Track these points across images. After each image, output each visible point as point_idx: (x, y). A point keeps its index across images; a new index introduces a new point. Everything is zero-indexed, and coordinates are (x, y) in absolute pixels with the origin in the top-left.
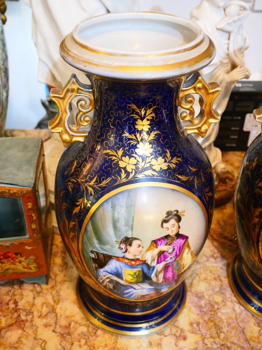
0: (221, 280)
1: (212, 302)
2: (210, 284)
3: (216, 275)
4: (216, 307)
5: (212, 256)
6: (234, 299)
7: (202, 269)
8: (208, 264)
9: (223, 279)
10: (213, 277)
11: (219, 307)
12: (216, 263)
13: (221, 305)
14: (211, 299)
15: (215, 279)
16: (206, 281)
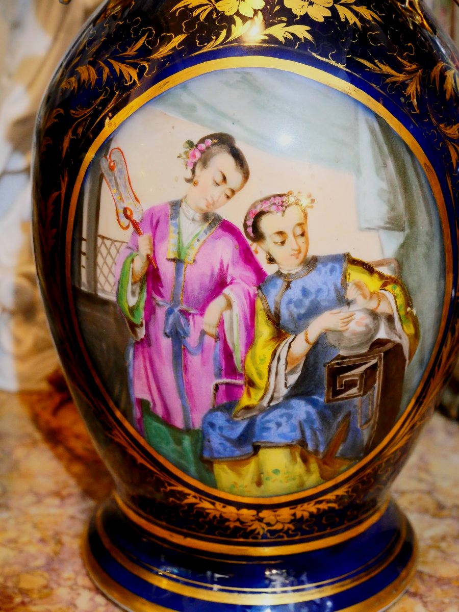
0: (59, 542)
1: (9, 591)
2: (21, 551)
3: (51, 533)
4: (18, 600)
5: (57, 494)
6: (83, 581)
7: (12, 522)
8: (34, 510)
9: (66, 539)
10: (37, 535)
11: (26, 600)
12: (60, 506)
13: (35, 596)
14: (10, 584)
15: (43, 540)
16: (12, 545)
